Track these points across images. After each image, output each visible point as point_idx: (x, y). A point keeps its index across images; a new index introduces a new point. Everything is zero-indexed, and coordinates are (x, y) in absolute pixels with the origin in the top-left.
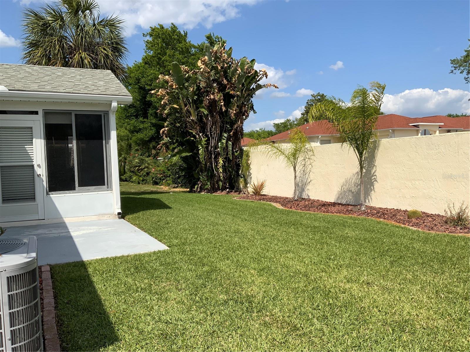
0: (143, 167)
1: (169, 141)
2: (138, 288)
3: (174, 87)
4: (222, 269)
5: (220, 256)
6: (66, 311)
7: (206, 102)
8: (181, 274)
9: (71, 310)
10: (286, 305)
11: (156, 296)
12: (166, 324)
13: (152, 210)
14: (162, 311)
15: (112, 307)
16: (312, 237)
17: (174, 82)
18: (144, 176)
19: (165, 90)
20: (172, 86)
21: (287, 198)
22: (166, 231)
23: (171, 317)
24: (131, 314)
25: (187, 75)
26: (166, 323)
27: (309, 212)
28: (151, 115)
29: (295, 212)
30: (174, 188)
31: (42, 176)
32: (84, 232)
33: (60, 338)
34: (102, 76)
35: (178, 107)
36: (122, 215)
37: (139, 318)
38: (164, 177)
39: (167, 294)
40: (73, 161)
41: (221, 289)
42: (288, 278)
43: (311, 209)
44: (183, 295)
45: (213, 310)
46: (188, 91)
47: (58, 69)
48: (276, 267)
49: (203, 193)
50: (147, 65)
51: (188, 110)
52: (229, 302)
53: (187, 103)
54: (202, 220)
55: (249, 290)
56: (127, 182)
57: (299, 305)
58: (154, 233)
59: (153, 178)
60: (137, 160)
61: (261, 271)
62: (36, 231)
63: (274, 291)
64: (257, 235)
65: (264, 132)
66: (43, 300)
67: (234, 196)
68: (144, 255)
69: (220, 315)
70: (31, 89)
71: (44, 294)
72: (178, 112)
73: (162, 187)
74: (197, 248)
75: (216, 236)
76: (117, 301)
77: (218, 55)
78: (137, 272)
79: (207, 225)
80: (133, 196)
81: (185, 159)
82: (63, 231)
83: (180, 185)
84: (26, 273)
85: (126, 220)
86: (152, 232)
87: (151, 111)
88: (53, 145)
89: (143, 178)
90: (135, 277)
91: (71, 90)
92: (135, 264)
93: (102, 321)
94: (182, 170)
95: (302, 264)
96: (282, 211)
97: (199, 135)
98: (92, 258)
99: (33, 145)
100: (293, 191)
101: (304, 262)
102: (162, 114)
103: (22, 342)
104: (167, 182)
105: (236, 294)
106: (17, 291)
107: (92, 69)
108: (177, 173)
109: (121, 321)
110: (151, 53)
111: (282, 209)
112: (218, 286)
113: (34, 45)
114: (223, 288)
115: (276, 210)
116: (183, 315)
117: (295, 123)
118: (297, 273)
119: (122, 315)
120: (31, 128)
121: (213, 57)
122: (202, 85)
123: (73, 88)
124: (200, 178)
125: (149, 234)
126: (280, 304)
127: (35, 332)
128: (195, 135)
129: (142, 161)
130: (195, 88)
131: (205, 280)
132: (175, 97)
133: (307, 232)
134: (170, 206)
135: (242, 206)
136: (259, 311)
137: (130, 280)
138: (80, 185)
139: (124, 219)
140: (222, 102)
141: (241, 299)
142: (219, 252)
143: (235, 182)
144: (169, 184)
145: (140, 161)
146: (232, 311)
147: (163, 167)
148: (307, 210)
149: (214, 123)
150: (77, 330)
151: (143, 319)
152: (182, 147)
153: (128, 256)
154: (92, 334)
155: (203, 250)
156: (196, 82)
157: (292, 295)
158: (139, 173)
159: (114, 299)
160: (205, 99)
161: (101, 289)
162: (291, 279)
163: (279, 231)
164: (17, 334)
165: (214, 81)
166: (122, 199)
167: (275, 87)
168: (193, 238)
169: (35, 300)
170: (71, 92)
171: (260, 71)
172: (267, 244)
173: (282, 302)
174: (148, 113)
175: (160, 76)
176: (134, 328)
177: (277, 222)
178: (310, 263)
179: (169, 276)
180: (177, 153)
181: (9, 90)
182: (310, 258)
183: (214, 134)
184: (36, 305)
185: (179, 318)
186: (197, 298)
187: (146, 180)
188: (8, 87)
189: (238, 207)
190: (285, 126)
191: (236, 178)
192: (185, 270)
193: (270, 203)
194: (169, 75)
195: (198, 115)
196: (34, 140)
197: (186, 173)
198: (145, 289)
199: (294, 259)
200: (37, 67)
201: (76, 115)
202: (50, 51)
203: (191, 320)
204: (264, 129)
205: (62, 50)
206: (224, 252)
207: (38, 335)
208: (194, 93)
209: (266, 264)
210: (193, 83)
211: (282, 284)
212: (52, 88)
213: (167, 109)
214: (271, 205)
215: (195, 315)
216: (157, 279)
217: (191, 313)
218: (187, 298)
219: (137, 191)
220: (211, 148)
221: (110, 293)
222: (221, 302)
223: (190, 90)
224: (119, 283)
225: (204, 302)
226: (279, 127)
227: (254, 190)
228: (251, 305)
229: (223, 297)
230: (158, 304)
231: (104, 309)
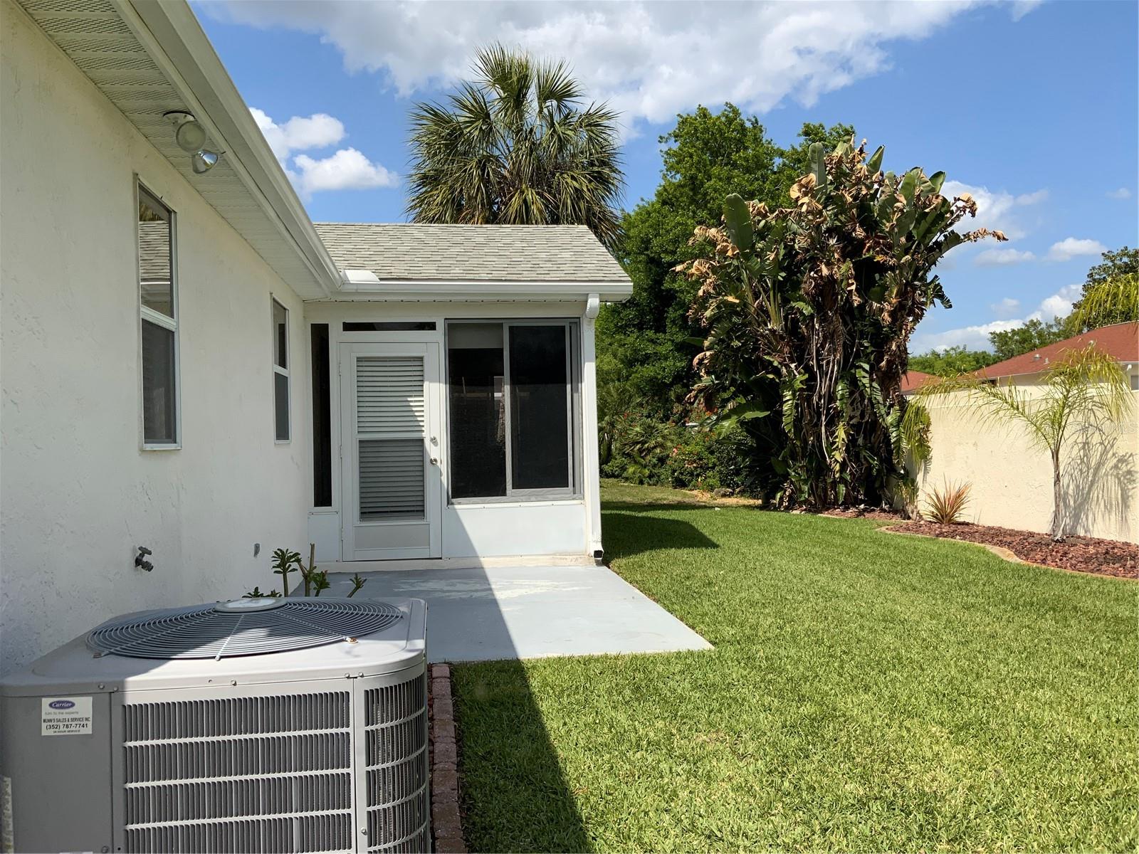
0: (652, 443)
1: (713, 381)
2: (640, 738)
3: (730, 253)
4: (852, 716)
5: (845, 679)
6: (481, 776)
7: (808, 286)
8: (745, 717)
9: (491, 775)
10: (1033, 830)
11: (685, 765)
12: (708, 841)
13: (672, 547)
14: (698, 804)
15: (582, 780)
16: (1110, 649)
17: (729, 241)
18: (654, 466)
19: (707, 263)
20: (724, 251)
21: (1032, 535)
22: (706, 603)
23: (720, 824)
24: (625, 803)
25: (763, 222)
26: (709, 837)
27: (1099, 576)
28: (673, 322)
29: (1057, 575)
30: (724, 495)
31: (439, 464)
32: (523, 592)
33: (467, 840)
34: (567, 239)
35: (737, 301)
36: (604, 558)
37: (643, 814)
38: (699, 470)
39: (710, 761)
40: (504, 430)
41: (849, 768)
42: (1039, 757)
43: (1104, 567)
44: (751, 770)
45: (828, 821)
46: (763, 261)
47: (478, 230)
48: (1003, 724)
49: (797, 512)
50: (667, 207)
51: (761, 307)
52: (870, 804)
53: (759, 291)
54: (795, 581)
55: (927, 777)
56: (616, 480)
57: (1073, 835)
58: (676, 607)
59: (674, 471)
60: (638, 429)
61: (960, 729)
62: (422, 584)
63: (999, 789)
64: (948, 630)
65: (963, 356)
66: (433, 745)
67: (880, 522)
68: (654, 660)
69: (846, 836)
70: (423, 275)
71: (436, 730)
72: (738, 314)
73: (695, 492)
74: (783, 652)
75: (832, 626)
76: (592, 766)
77: (844, 168)
78: (637, 699)
79: (808, 595)
80: (628, 513)
81: (750, 427)
82: (478, 587)
83: (738, 490)
84: (403, 684)
85: (613, 571)
86: (673, 604)
87: (672, 313)
88: (462, 395)
89: (651, 471)
90: (634, 710)
91: (503, 275)
92: (634, 678)
93: (559, 812)
94: (745, 454)
95: (1081, 722)
96: (1017, 570)
97: (787, 366)
98: (539, 656)
99: (423, 396)
100: (1050, 517)
101: (1086, 716)
102: (697, 320)
103: (390, 842)
104: (708, 480)
105: (890, 785)
106: (384, 726)
107: (547, 223)
108: (730, 460)
109: (602, 817)
110: (675, 178)
111: (1018, 564)
112: (842, 759)
113: (429, 180)
114: (856, 766)
115: (1001, 566)
116: (751, 823)
117: (1055, 330)
118: (1065, 745)
119: (603, 803)
120: (421, 359)
121: (830, 173)
122: (801, 243)
123: (508, 269)
124: (789, 474)
125: (665, 606)
126: (1016, 828)
127: (417, 821)
128: (779, 366)
129: (649, 431)
130: (782, 252)
131: (807, 739)
132: (731, 278)
133: (1093, 632)
134: (715, 541)
135: (904, 551)
136: (954, 840)
137: (622, 718)
138: (516, 486)
139: (609, 568)
140: (853, 284)
141: (904, 801)
142: (842, 668)
143: (882, 487)
144: (711, 486)
145: (644, 429)
146: (879, 828)
147: (697, 444)
148: (1092, 571)
149: (829, 337)
150: (504, 827)
151: (653, 820)
152: (745, 397)
153: (616, 658)
154: (535, 840)
155: (799, 660)
156: (783, 239)
157: (1051, 806)
158: (642, 457)
159: (586, 760)
160: (805, 279)
161: (557, 732)
162: (1048, 760)
163: (1011, 626)
164: (380, 822)
165: (831, 231)
166: (604, 518)
167: (999, 238)
168: (774, 627)
169: (418, 748)
170: (503, 278)
171: (957, 200)
172: (975, 657)
173: (1021, 823)
174: (666, 317)
175: (696, 231)
176: (632, 840)
177: (1003, 601)
178: (1105, 721)
179: (715, 718)
180: (733, 411)
181: (381, 279)
182: (1106, 706)
183: (828, 363)
184: (420, 758)
185: (740, 828)
186: (786, 784)
187: (659, 476)
188: (378, 274)
189: (891, 553)
190: (1023, 341)
191: (885, 478)
192: (755, 707)
193: (982, 545)
194: (716, 227)
195: (786, 318)
196: (426, 384)
197: (753, 461)
198: (658, 743)
199: (1054, 705)
200: (435, 228)
201: (511, 328)
202: (462, 190)
203: (770, 840)
204: (965, 348)
205: (486, 187)
206: (855, 669)
207: (422, 829)
208: (778, 265)
209: (974, 711)
210: (776, 241)
211: (1021, 772)
212: (465, 272)
213: (712, 308)
214: (984, 552)
215: (782, 828)
216: (685, 723)
217: (772, 821)
218: (761, 782)
219: (636, 500)
220: (820, 400)
221: (577, 744)
222: (850, 800)
223: (768, 259)
224: (598, 721)
225: (804, 794)
226: (1006, 343)
227: (937, 508)
228: (931, 821)
229: (853, 788)
230: (688, 786)
231: (563, 782)
